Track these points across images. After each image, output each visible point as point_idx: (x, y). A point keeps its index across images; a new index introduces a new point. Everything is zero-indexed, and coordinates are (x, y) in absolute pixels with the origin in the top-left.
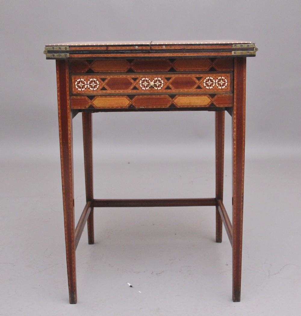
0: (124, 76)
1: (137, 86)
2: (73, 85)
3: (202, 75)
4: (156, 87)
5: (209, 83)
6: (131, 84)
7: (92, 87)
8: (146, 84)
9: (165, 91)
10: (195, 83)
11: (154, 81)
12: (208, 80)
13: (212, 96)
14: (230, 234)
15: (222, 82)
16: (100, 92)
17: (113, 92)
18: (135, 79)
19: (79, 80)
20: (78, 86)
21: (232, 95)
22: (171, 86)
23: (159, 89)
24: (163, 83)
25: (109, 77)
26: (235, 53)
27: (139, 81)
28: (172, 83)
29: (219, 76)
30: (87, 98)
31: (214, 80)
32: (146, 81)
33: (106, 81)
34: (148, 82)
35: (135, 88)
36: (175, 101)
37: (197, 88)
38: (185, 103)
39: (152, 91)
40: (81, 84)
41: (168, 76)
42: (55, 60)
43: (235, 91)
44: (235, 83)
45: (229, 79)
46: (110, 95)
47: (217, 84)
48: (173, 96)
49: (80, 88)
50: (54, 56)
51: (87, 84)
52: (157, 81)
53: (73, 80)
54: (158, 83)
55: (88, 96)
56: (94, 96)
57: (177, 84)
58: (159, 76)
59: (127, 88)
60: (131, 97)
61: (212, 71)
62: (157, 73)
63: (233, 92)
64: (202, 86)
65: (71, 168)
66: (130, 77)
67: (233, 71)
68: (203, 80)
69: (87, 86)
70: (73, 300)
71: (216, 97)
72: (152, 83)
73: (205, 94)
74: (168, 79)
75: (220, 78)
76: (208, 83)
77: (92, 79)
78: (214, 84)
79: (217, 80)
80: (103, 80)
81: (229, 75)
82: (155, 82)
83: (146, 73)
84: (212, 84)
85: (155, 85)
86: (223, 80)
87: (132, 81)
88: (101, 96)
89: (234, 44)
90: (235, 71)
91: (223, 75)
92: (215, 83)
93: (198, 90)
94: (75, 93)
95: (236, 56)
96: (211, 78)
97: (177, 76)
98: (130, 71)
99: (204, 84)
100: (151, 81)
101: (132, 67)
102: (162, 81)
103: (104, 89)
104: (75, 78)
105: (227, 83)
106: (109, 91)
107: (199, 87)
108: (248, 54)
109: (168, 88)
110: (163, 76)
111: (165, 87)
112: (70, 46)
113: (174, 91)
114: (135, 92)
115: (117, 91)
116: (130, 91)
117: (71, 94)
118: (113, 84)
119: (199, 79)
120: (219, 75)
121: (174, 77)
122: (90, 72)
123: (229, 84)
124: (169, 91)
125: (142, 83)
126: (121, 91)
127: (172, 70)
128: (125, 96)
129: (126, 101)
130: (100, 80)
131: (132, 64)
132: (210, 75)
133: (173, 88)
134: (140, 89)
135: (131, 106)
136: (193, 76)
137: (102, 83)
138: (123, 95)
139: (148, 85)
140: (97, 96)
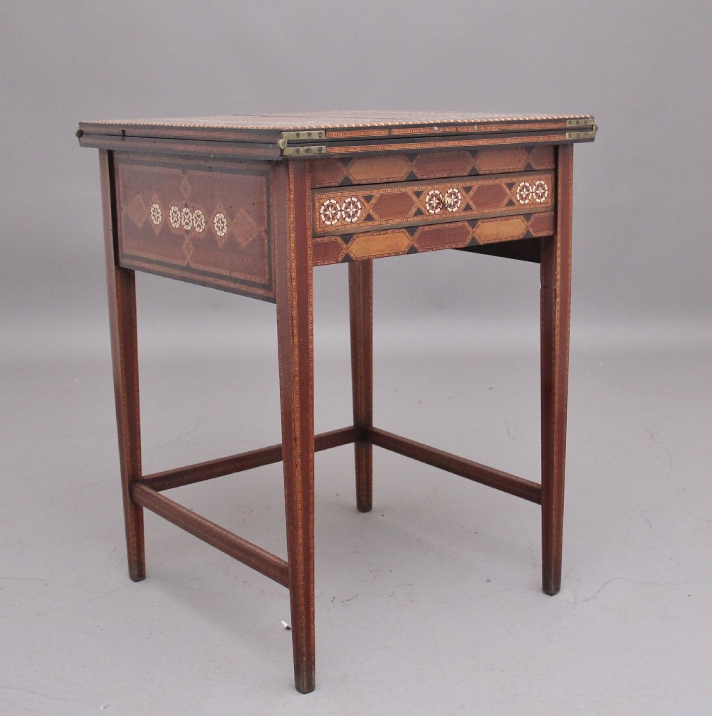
0: (403, 189)
1: (422, 207)
2: (318, 214)
3: (514, 180)
4: (450, 206)
5: (525, 193)
6: (412, 203)
7: (349, 216)
8: (435, 202)
9: (463, 214)
10: (506, 195)
11: (447, 195)
12: (523, 187)
13: (527, 216)
15: (540, 191)
16: (364, 226)
17: (384, 223)
18: (418, 194)
19: (328, 202)
20: (326, 216)
21: (553, 213)
22: (471, 203)
23: (454, 210)
24: (460, 198)
25: (377, 193)
26: (570, 136)
27: (425, 197)
28: (473, 198)
29: (538, 180)
30: (340, 240)
31: (530, 187)
32: (436, 196)
33: (373, 201)
35: (418, 212)
36: (477, 232)
37: (507, 205)
39: (444, 216)
40: (330, 212)
41: (468, 184)
43: (559, 206)
44: (559, 190)
45: (550, 185)
46: (380, 230)
48: (473, 222)
49: (329, 219)
51: (341, 211)
52: (451, 194)
53: (317, 204)
54: (453, 200)
55: (341, 236)
56: (352, 235)
58: (455, 185)
59: (404, 213)
60: (411, 229)
61: (528, 170)
62: (452, 180)
63: (556, 208)
64: (515, 201)
66: (410, 190)
67: (556, 170)
68: (517, 189)
69: (342, 216)
71: (533, 218)
73: (518, 216)
74: (468, 190)
75: (539, 182)
76: (522, 193)
77: (349, 199)
78: (531, 194)
79: (535, 187)
80: (368, 199)
81: (549, 176)
83: (434, 182)
84: (528, 195)
86: (542, 186)
88: (365, 233)
89: (568, 119)
90: (560, 169)
91: (543, 176)
92: (533, 192)
93: (510, 208)
94: (319, 231)
95: (570, 141)
96: (526, 184)
97: (480, 183)
98: (411, 179)
99: (518, 195)
100: (444, 196)
101: (415, 170)
102: (459, 194)
103: (369, 218)
104: (321, 199)
105: (547, 192)
106: (377, 222)
107: (511, 203)
109: (468, 207)
110: (461, 184)
111: (463, 206)
112: (326, 130)
113: (475, 212)
114: (417, 219)
115: (391, 222)
116: (410, 220)
117: (315, 235)
119: (510, 186)
120: (537, 177)
121: (476, 185)
122: (347, 185)
123: (550, 193)
124: (469, 213)
125: (430, 200)
126: (397, 221)
127: (474, 174)
128: (403, 230)
129: (404, 240)
130: (362, 199)
131: (414, 163)
132: (525, 178)
133: (474, 207)
134: (426, 213)
135: (412, 250)
136: (503, 181)
137: (366, 205)
138: (399, 228)
139: (439, 204)
140: (358, 234)
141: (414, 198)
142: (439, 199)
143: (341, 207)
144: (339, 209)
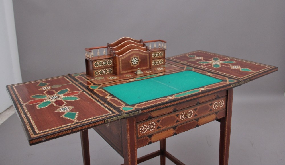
0: (172, 115)
1: (179, 119)
2: (139, 131)
5: (216, 106)
6: (175, 119)
7: (151, 129)
9: (194, 118)
10: (209, 108)
11: (188, 113)
12: (215, 104)
13: (216, 113)
16: (157, 131)
17: (164, 128)
18: (177, 115)
19: (143, 126)
23: (190, 117)
24: (193, 113)
25: (162, 119)
26: (232, 86)
27: (180, 116)
28: (197, 112)
29: (221, 100)
30: (147, 138)
33: (160, 122)
35: (177, 121)
36: (199, 122)
38: (204, 122)
39: (187, 120)
40: (144, 129)
43: (228, 107)
44: (228, 102)
46: (162, 131)
48: (197, 120)
49: (143, 132)
50: (129, 115)
51: (148, 128)
52: (190, 112)
53: (138, 128)
54: (190, 114)
55: (148, 136)
56: (152, 135)
57: (200, 111)
60: (174, 128)
61: (218, 98)
62: (190, 108)
63: (226, 108)
66: (174, 115)
69: (148, 129)
71: (218, 113)
73: (213, 113)
74: (196, 110)
77: (151, 123)
79: (219, 103)
80: (158, 121)
81: (225, 98)
83: (183, 110)
88: (157, 133)
90: (228, 95)
92: (219, 105)
93: (211, 112)
94: (139, 136)
97: (200, 106)
98: (175, 111)
99: (213, 107)
101: (176, 108)
103: (159, 127)
104: (140, 126)
105: (224, 103)
106: (162, 128)
107: (211, 110)
108: (238, 85)
110: (193, 108)
111: (194, 115)
114: (177, 124)
115: (167, 127)
116: (174, 124)
117: (137, 138)
118: (164, 123)
119: (211, 104)
122: (150, 118)
124: (196, 117)
125: (182, 116)
126: (169, 126)
127: (198, 104)
128: (171, 128)
129: (172, 132)
130: (156, 122)
132: (216, 101)
133: (198, 115)
134: (180, 121)
135: (175, 134)
136: (208, 104)
137: (158, 124)
138: (170, 128)
139: (185, 117)
140: (154, 134)
141: (176, 117)
142: (185, 115)
143: (148, 126)
144: (147, 127)
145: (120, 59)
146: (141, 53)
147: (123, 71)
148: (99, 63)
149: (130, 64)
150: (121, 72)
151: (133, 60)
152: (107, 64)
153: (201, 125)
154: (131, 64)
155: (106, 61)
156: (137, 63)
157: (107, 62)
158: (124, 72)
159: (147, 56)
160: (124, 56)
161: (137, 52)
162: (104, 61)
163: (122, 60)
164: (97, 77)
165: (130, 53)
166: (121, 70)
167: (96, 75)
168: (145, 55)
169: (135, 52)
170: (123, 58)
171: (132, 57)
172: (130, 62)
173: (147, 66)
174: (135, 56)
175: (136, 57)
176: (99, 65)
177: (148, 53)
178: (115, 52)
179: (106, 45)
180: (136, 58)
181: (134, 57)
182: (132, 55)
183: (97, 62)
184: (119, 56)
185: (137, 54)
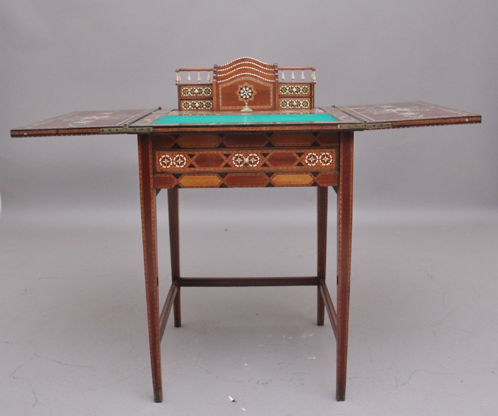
0: (216, 152)
1: (229, 163)
2: (157, 162)
3: (303, 151)
4: (251, 164)
5: (312, 159)
6: (223, 160)
7: (178, 164)
8: (239, 160)
9: (261, 168)
10: (296, 160)
11: (248, 157)
12: (311, 156)
13: (315, 174)
14: (334, 324)
15: (326, 159)
16: (188, 170)
17: (202, 169)
18: (227, 156)
19: (164, 156)
20: (163, 163)
21: (337, 173)
22: (268, 163)
23: (254, 166)
24: (259, 159)
25: (197, 153)
26: (341, 127)
27: (232, 158)
28: (269, 160)
29: (323, 152)
30: (172, 176)
31: (317, 156)
32: (240, 157)
33: (195, 157)
34: (242, 159)
35: (227, 165)
36: (273, 180)
37: (298, 165)
38: (284, 182)
39: (246, 169)
40: (166, 161)
41: (265, 152)
42: (136, 136)
43: (341, 169)
44: (341, 159)
45: (334, 155)
46: (199, 173)
47: (320, 160)
48: (270, 174)
49: (165, 165)
50: (135, 130)
51: (173, 161)
52: (252, 157)
53: (157, 157)
54: (253, 160)
55: (173, 174)
56: (181, 174)
57: (275, 160)
58: (255, 152)
59: (218, 165)
60: (222, 175)
61: (315, 146)
62: (252, 149)
63: (339, 170)
64: (304, 163)
65: (155, 255)
66: (221, 153)
67: (339, 147)
68: (305, 157)
69: (173, 164)
70: (158, 398)
71: (319, 175)
72: (247, 160)
73: (307, 173)
74: (265, 155)
75: (324, 153)
76: (310, 159)
77: (178, 156)
78: (317, 160)
79: (321, 156)
80: (191, 156)
81: (334, 150)
82: (249, 159)
83: (239, 149)
84: (315, 161)
85: (250, 161)
86: (327, 156)
87: (224, 157)
88: (189, 174)
90: (342, 146)
91: (328, 150)
92: (319, 159)
93: (299, 167)
94: (159, 171)
95: (342, 130)
96: (313, 154)
97: (275, 151)
98: (221, 146)
99: (306, 160)
100: (246, 158)
101: (224, 142)
102: (258, 157)
103: (191, 166)
104: (159, 154)
105: (331, 160)
106: (198, 169)
107: (300, 164)
108: (356, 128)
109: (265, 165)
110: (259, 152)
111: (261, 164)
113: (271, 168)
114: (226, 169)
115: (207, 169)
116: (221, 169)
117: (155, 172)
118: (202, 161)
119: (300, 155)
120: (323, 150)
121: (271, 152)
122: (176, 148)
123: (334, 160)
124: (266, 168)
125: (236, 159)
126: (212, 169)
127: (270, 146)
128: (216, 174)
129: (217, 180)
130: (187, 156)
131: (224, 138)
132: (313, 151)
133: (270, 165)
134: (233, 166)
135: (222, 186)
136: (293, 152)
137: (190, 159)
138: (213, 173)
139: (242, 162)
140: (185, 174)
143: (172, 159)
145: (220, 86)
146: (258, 82)
147: (223, 105)
148: (189, 90)
149: (237, 97)
150: (222, 108)
151: (242, 91)
152: (203, 93)
153: (278, 186)
154: (240, 97)
155: (201, 88)
156: (250, 97)
157: (203, 90)
158: (226, 108)
159: (269, 87)
160: (227, 82)
161: (251, 79)
162: (198, 88)
163: (223, 89)
164: (186, 110)
165: (239, 79)
166: (221, 104)
167: (185, 108)
168: (266, 85)
169: (247, 78)
170: (224, 85)
171: (240, 86)
172: (238, 94)
173: (269, 104)
174: (246, 84)
175: (249, 86)
176: (189, 93)
177: (271, 83)
178: (218, 77)
179: (212, 67)
180: (247, 89)
181: (244, 85)
182: (242, 83)
183: (187, 88)
184: (218, 82)
185: (250, 82)
